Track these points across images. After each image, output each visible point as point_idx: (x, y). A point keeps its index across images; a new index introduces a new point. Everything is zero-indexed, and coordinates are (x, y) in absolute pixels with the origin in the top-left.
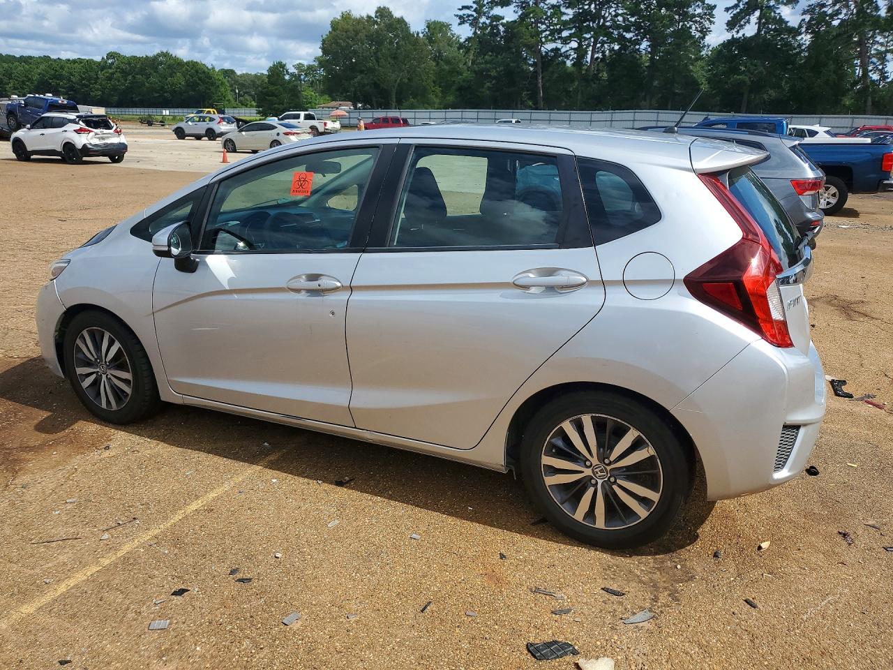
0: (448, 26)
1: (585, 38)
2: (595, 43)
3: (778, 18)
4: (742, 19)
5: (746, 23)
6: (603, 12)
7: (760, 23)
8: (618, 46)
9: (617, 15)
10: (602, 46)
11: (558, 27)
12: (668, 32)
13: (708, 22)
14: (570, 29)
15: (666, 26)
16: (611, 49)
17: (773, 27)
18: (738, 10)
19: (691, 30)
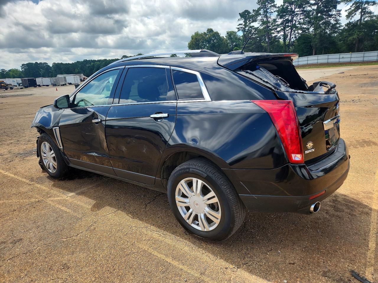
0: (235, 33)
2: (291, 32)
3: (369, 11)
4: (353, 13)
5: (354, 15)
6: (295, 18)
7: (361, 14)
8: (301, 32)
9: (300, 19)
10: (294, 32)
11: (275, 27)
12: (321, 23)
13: (338, 17)
14: (280, 27)
15: (320, 21)
16: (298, 33)
17: (368, 15)
18: (351, 10)
19: (331, 21)
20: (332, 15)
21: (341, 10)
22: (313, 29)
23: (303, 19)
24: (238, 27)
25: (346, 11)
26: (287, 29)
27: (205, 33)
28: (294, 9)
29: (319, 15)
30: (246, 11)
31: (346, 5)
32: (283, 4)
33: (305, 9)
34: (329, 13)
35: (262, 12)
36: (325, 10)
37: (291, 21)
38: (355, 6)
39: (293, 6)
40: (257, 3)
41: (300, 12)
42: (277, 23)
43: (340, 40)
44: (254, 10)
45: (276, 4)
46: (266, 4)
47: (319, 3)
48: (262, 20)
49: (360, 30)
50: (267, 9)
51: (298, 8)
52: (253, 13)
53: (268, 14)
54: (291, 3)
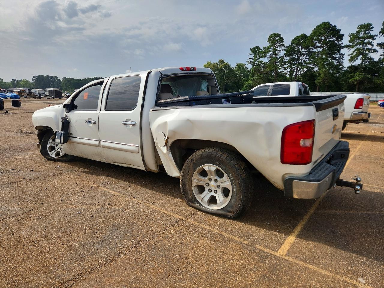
0: (244, 65)
1: (293, 67)
2: (297, 69)
3: (370, 57)
4: (355, 58)
5: (356, 60)
6: (300, 58)
7: (362, 59)
8: (306, 70)
9: (306, 59)
10: (300, 70)
11: (283, 64)
12: (325, 63)
13: (342, 60)
14: (288, 64)
15: (324, 62)
16: (304, 71)
17: (368, 61)
18: (353, 55)
19: (335, 63)
20: (336, 58)
21: (344, 54)
22: (318, 68)
23: (308, 58)
24: (248, 60)
25: (349, 55)
26: (294, 66)
27: (217, 63)
28: (300, 49)
29: (324, 57)
30: (257, 47)
31: (349, 50)
32: (291, 44)
33: (311, 51)
34: (334, 56)
35: (271, 49)
36: (330, 52)
37: (298, 59)
38: (356, 52)
39: (300, 46)
40: (267, 42)
41: (306, 53)
42: (285, 61)
43: (343, 80)
44: (264, 48)
45: (285, 44)
46: (276, 43)
47: (324, 47)
48: (271, 57)
49: (361, 73)
50: (276, 47)
51: (304, 49)
52: (262, 50)
53: (277, 52)
54: (298, 44)
